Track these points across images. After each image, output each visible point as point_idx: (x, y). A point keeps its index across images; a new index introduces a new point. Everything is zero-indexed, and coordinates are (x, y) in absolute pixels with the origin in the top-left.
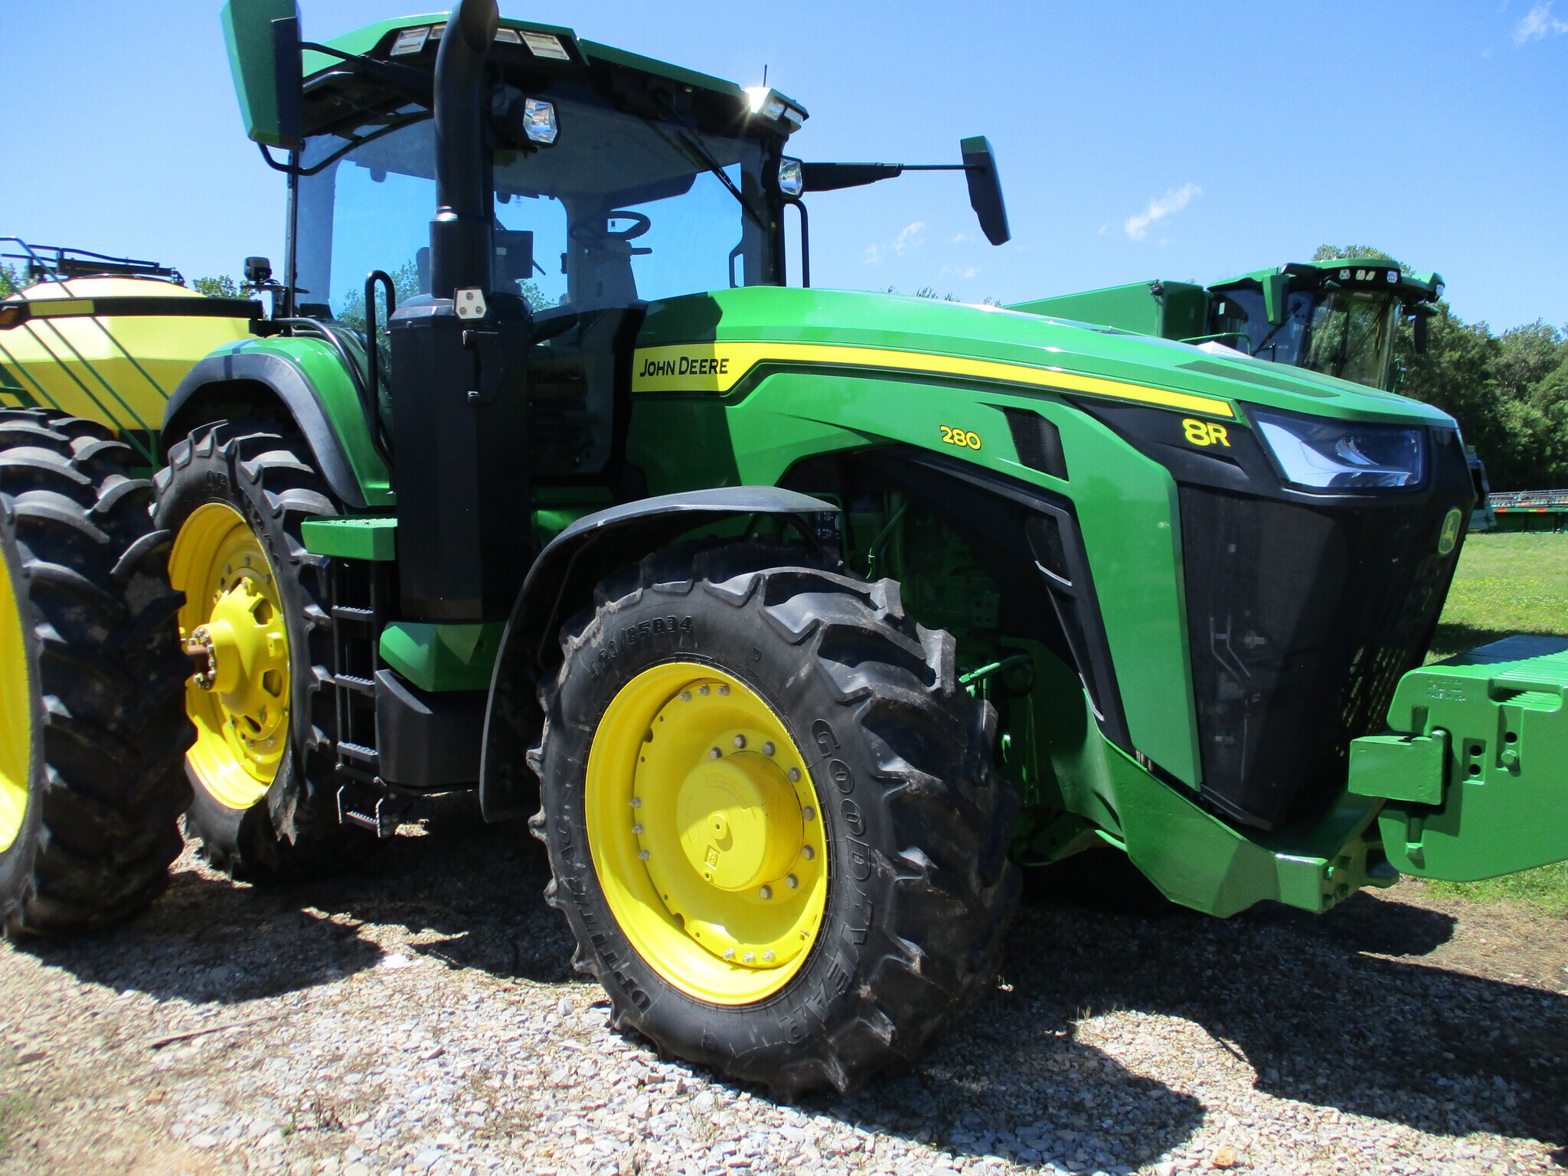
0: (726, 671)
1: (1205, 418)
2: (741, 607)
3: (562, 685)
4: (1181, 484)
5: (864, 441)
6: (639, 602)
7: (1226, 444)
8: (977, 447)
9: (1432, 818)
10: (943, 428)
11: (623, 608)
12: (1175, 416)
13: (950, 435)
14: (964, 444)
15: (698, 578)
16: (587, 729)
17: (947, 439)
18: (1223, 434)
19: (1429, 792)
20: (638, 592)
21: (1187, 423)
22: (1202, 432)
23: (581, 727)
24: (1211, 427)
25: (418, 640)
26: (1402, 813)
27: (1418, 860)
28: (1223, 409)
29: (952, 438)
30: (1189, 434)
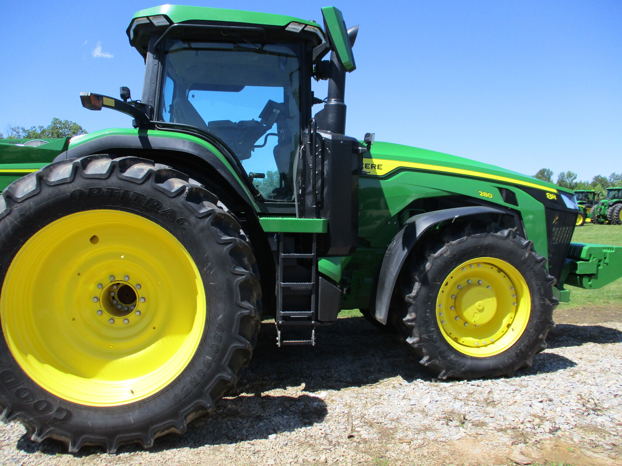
0: (499, 258)
1: (551, 193)
2: (505, 239)
3: (428, 271)
4: (546, 208)
5: (446, 194)
6: (464, 241)
7: (556, 199)
8: (492, 197)
9: (593, 277)
10: (479, 192)
11: (459, 243)
12: (545, 192)
13: (482, 194)
14: (487, 196)
15: (489, 232)
16: (439, 283)
17: (481, 195)
18: (555, 197)
19: (593, 271)
20: (465, 238)
21: (547, 194)
22: (550, 196)
23: (437, 283)
24: (552, 195)
25: (336, 264)
26: (587, 277)
27: (590, 286)
28: (555, 191)
29: (483, 194)
30: (548, 196)
